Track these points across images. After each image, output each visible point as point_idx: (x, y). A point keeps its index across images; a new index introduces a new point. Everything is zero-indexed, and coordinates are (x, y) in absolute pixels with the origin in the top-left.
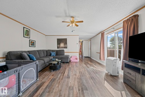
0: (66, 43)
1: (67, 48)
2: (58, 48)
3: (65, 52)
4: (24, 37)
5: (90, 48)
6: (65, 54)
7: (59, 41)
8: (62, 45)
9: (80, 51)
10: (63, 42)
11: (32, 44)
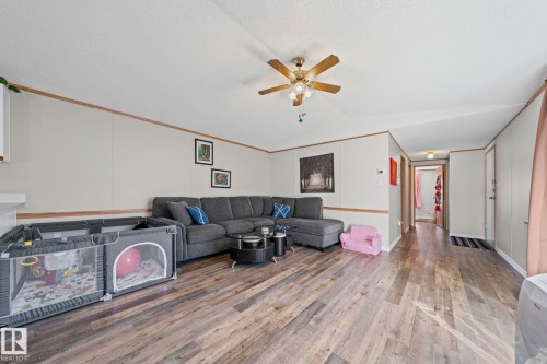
0: (329, 173)
1: (332, 191)
2: (303, 191)
3: (324, 204)
4: (196, 162)
5: (494, 191)
6: (326, 214)
7: (308, 166)
8: (316, 180)
9: (438, 208)
10: (319, 170)
11: (221, 179)
